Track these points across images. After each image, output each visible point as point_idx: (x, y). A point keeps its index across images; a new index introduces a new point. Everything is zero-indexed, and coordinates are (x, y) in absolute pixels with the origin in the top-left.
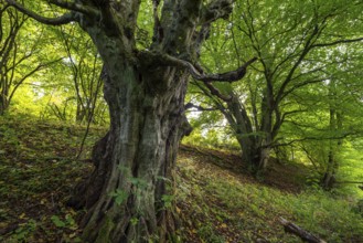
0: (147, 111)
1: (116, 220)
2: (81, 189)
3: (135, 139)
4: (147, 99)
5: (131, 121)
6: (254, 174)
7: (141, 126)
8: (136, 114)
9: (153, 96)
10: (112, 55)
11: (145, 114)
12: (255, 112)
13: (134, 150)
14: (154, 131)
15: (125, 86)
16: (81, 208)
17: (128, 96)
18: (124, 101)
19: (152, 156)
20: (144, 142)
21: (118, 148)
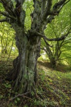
0: (31, 50)
1: (24, 84)
2: (10, 75)
3: (27, 58)
4: (31, 46)
5: (26, 53)
6: (54, 68)
7: (29, 54)
8: (27, 51)
9: (32, 45)
10: (20, 32)
11: (30, 51)
12: (53, 50)
13: (27, 62)
14: (33, 56)
15: (24, 42)
16: (11, 80)
17: (25, 45)
18: (24, 47)
19: (32, 63)
20: (30, 59)
21: (22, 61)
